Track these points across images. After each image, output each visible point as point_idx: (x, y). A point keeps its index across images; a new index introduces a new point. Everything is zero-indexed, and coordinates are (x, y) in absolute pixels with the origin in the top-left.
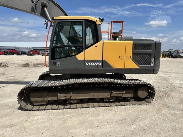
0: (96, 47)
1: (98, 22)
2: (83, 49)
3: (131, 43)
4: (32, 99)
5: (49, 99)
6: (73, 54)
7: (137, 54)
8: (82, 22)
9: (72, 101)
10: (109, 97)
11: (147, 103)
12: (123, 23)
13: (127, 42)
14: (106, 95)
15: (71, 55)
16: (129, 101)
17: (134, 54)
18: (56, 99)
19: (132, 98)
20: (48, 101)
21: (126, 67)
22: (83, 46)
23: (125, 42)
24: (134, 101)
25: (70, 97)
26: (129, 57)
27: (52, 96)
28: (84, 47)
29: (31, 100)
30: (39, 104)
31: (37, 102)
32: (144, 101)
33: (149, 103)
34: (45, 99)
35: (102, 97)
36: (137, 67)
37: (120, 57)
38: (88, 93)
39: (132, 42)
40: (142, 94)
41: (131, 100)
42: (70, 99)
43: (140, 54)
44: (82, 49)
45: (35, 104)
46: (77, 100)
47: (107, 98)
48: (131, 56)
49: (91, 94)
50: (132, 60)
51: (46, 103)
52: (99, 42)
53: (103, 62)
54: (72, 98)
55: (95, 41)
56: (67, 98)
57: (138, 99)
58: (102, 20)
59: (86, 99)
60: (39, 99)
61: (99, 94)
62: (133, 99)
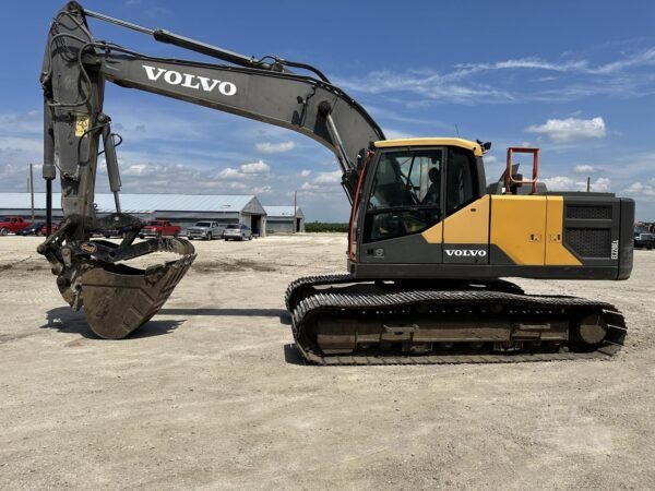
0: (473, 210)
1: (478, 152)
2: (439, 215)
3: (558, 202)
4: (322, 339)
5: (361, 339)
6: (414, 229)
7: (576, 229)
8: (440, 151)
9: (414, 347)
10: (508, 338)
11: (607, 357)
12: (539, 152)
13: (550, 198)
14: (500, 334)
15: (408, 230)
16: (556, 350)
17: (567, 229)
18: (378, 340)
19: (563, 343)
20: (359, 343)
21: (548, 263)
22: (439, 210)
23: (543, 198)
24: (570, 351)
25: (409, 337)
26: (556, 237)
27: (368, 332)
28: (443, 211)
29: (319, 341)
30: (335, 351)
31: (331, 345)
32: (595, 353)
33: (611, 355)
34: (352, 338)
35: (490, 339)
36: (575, 262)
37: (532, 236)
38: (453, 328)
39: (561, 198)
40: (590, 332)
41: (561, 350)
42: (410, 342)
43: (581, 229)
44: (436, 217)
45: (326, 352)
46: (428, 344)
47: (502, 342)
48: (561, 233)
49: (461, 330)
50: (563, 244)
51: (350, 351)
52: (480, 198)
53: (490, 247)
54: (416, 339)
55: (470, 196)
56: (404, 337)
57: (580, 347)
58: (487, 146)
59: (448, 343)
60: (336, 339)
61: (482, 330)
62: (566, 348)
